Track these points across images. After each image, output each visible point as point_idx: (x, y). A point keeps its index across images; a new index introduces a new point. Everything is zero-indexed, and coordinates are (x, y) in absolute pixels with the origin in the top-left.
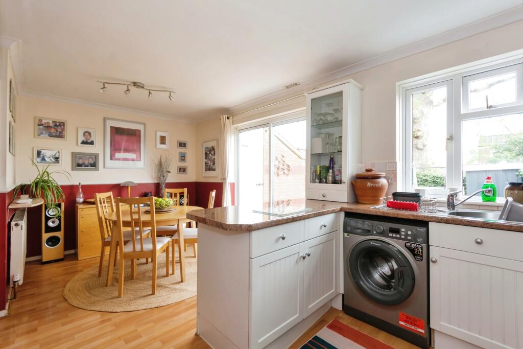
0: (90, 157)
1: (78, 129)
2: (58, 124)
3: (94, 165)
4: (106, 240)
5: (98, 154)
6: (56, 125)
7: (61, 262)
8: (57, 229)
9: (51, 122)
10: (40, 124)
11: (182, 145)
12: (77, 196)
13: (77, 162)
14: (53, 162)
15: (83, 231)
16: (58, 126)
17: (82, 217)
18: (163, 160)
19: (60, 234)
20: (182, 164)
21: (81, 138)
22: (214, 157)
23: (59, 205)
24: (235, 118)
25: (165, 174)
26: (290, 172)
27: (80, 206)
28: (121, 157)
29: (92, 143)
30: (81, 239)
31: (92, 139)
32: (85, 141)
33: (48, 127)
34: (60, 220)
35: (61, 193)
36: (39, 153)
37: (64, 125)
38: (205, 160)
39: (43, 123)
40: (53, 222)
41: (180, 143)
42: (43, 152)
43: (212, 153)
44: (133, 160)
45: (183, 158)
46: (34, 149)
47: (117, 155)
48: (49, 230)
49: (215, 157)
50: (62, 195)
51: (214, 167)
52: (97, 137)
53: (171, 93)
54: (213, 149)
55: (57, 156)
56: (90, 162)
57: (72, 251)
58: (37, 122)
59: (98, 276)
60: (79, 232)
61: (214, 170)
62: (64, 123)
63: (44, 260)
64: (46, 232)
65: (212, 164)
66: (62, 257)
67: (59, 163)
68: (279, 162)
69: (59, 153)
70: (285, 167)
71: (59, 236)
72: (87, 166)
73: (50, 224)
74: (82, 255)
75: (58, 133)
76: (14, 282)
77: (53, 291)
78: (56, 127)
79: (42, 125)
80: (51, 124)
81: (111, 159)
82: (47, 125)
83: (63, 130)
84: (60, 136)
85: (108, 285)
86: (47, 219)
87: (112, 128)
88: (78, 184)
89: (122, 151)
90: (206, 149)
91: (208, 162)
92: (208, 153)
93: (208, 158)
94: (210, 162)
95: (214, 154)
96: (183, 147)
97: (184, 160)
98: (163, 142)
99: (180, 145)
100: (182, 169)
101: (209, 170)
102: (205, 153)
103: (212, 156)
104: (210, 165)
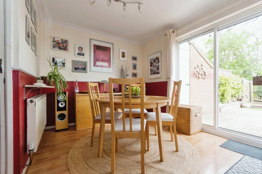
0: (82, 64)
1: (75, 45)
2: (64, 41)
3: (84, 69)
4: (95, 118)
5: (87, 62)
6: (63, 42)
7: (67, 131)
8: (64, 109)
9: (60, 40)
10: (53, 41)
11: (134, 59)
12: (75, 88)
13: (75, 67)
14: (61, 66)
15: (79, 111)
16: (64, 43)
17: (79, 102)
18: (124, 68)
19: (66, 112)
20: (135, 71)
21: (77, 51)
22: (158, 64)
23: (65, 93)
24: (179, 31)
25: (125, 76)
26: (206, 77)
27: (77, 95)
28: (100, 65)
29: (83, 55)
30: (78, 116)
31: (83, 52)
32: (79, 53)
33: (58, 43)
34: (65, 103)
35: (66, 84)
36: (53, 59)
37: (67, 42)
38: (150, 68)
39: (55, 40)
40: (62, 104)
41: (133, 57)
42: (56, 59)
43: (157, 61)
44: (106, 67)
45: (135, 67)
46: (51, 57)
47: (98, 63)
48: (59, 109)
49: (160, 64)
50: (66, 85)
51: (158, 71)
52: (86, 51)
53: (140, 4)
54: (157, 59)
55: (64, 62)
56: (82, 67)
57: (73, 124)
58: (52, 39)
59: (90, 145)
60: (77, 112)
61: (159, 73)
62: (67, 41)
63: (57, 129)
64: (58, 111)
65: (156, 69)
66: (67, 128)
67: (65, 67)
68: (200, 69)
69: (65, 60)
70: (203, 74)
71: (65, 114)
72: (81, 70)
73: (60, 105)
74: (79, 128)
75: (64, 47)
76: (30, 150)
77: (59, 157)
78: (63, 43)
79: (55, 41)
80: (60, 42)
81: (94, 66)
82: (57, 42)
83: (67, 45)
84: (65, 49)
85: (100, 157)
86: (58, 102)
87: (94, 45)
88: (76, 81)
89: (100, 61)
90: (151, 60)
91: (152, 69)
92: (153, 62)
93: (153, 66)
94: (155, 68)
95: (159, 62)
96: (135, 60)
97: (135, 68)
98: (123, 56)
99: (133, 59)
100: (134, 75)
101: (154, 74)
102: (150, 63)
103: (156, 64)
104: (154, 70)
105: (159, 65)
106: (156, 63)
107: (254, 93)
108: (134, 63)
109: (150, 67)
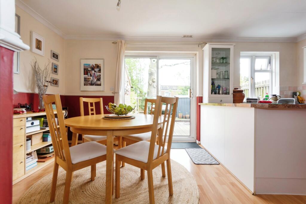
20: (55, 76)
38: (83, 76)
41: (53, 54)
45: (55, 70)
49: (102, 74)
51: (99, 82)
54: (98, 66)
61: (100, 85)
65: (95, 80)
90: (85, 65)
91: (88, 78)
92: (89, 69)
93: (89, 74)
94: (93, 78)
95: (100, 71)
96: (56, 58)
97: (56, 72)
98: (39, 47)
99: (54, 56)
100: (54, 81)
101: (92, 84)
102: (85, 69)
103: (95, 73)
104: (91, 80)
105: (100, 75)
106: (95, 71)
107: (140, 106)
108: (54, 64)
109: (84, 74)
